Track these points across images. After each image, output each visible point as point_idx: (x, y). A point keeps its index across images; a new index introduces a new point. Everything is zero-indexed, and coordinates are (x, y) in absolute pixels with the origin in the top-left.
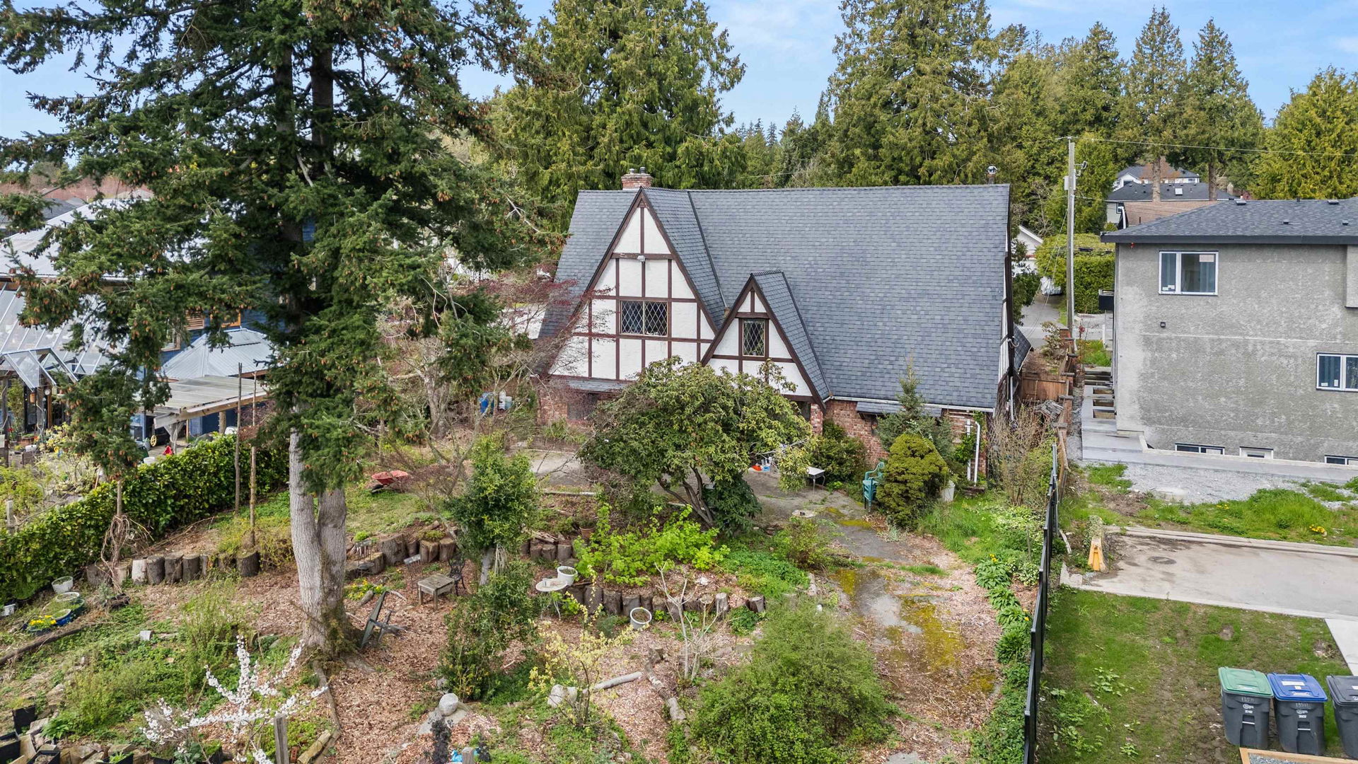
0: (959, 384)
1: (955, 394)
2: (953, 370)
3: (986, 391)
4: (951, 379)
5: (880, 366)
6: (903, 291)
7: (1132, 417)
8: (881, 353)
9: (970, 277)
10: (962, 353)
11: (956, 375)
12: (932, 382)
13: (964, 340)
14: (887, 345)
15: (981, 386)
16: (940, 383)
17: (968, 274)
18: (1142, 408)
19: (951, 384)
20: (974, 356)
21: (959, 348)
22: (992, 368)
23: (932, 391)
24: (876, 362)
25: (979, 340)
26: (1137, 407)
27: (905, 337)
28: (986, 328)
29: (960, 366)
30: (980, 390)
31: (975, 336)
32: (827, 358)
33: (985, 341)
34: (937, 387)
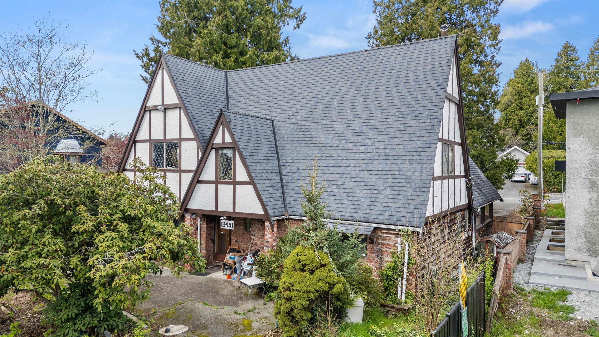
0: (391, 205)
1: (387, 213)
2: (388, 192)
3: (416, 211)
4: (386, 200)
5: (329, 190)
6: (357, 128)
7: (579, 249)
8: (332, 179)
9: (413, 112)
10: (398, 177)
11: (391, 197)
12: (368, 203)
13: (402, 165)
14: (337, 172)
15: (412, 206)
16: (376, 204)
17: (412, 109)
18: (588, 241)
19: (385, 204)
20: (409, 180)
21: (397, 173)
22: (423, 190)
23: (368, 211)
24: (327, 186)
25: (415, 165)
26: (583, 240)
27: (353, 165)
28: (423, 154)
29: (395, 188)
30: (410, 210)
31: (411, 161)
32: (290, 184)
33: (420, 165)
34: (372, 207)
